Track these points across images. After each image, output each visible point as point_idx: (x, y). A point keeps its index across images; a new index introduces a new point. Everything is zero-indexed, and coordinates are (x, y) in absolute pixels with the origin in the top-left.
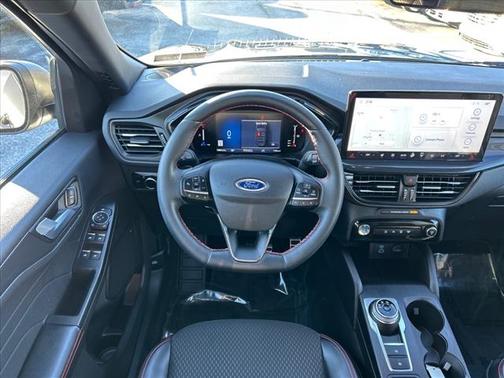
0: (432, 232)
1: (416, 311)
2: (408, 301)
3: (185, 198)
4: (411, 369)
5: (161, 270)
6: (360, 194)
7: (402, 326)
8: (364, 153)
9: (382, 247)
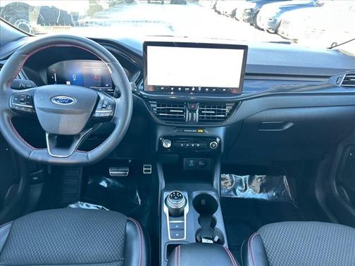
0: (214, 145)
1: (203, 202)
2: (195, 194)
3: (14, 110)
4: (185, 238)
5: (42, 184)
6: (158, 116)
7: (186, 210)
8: (160, 87)
9: (192, 161)
